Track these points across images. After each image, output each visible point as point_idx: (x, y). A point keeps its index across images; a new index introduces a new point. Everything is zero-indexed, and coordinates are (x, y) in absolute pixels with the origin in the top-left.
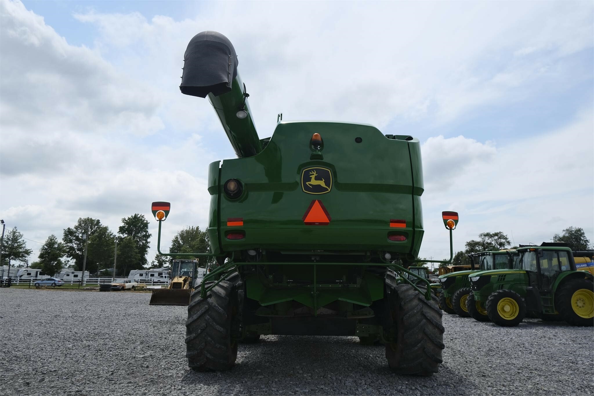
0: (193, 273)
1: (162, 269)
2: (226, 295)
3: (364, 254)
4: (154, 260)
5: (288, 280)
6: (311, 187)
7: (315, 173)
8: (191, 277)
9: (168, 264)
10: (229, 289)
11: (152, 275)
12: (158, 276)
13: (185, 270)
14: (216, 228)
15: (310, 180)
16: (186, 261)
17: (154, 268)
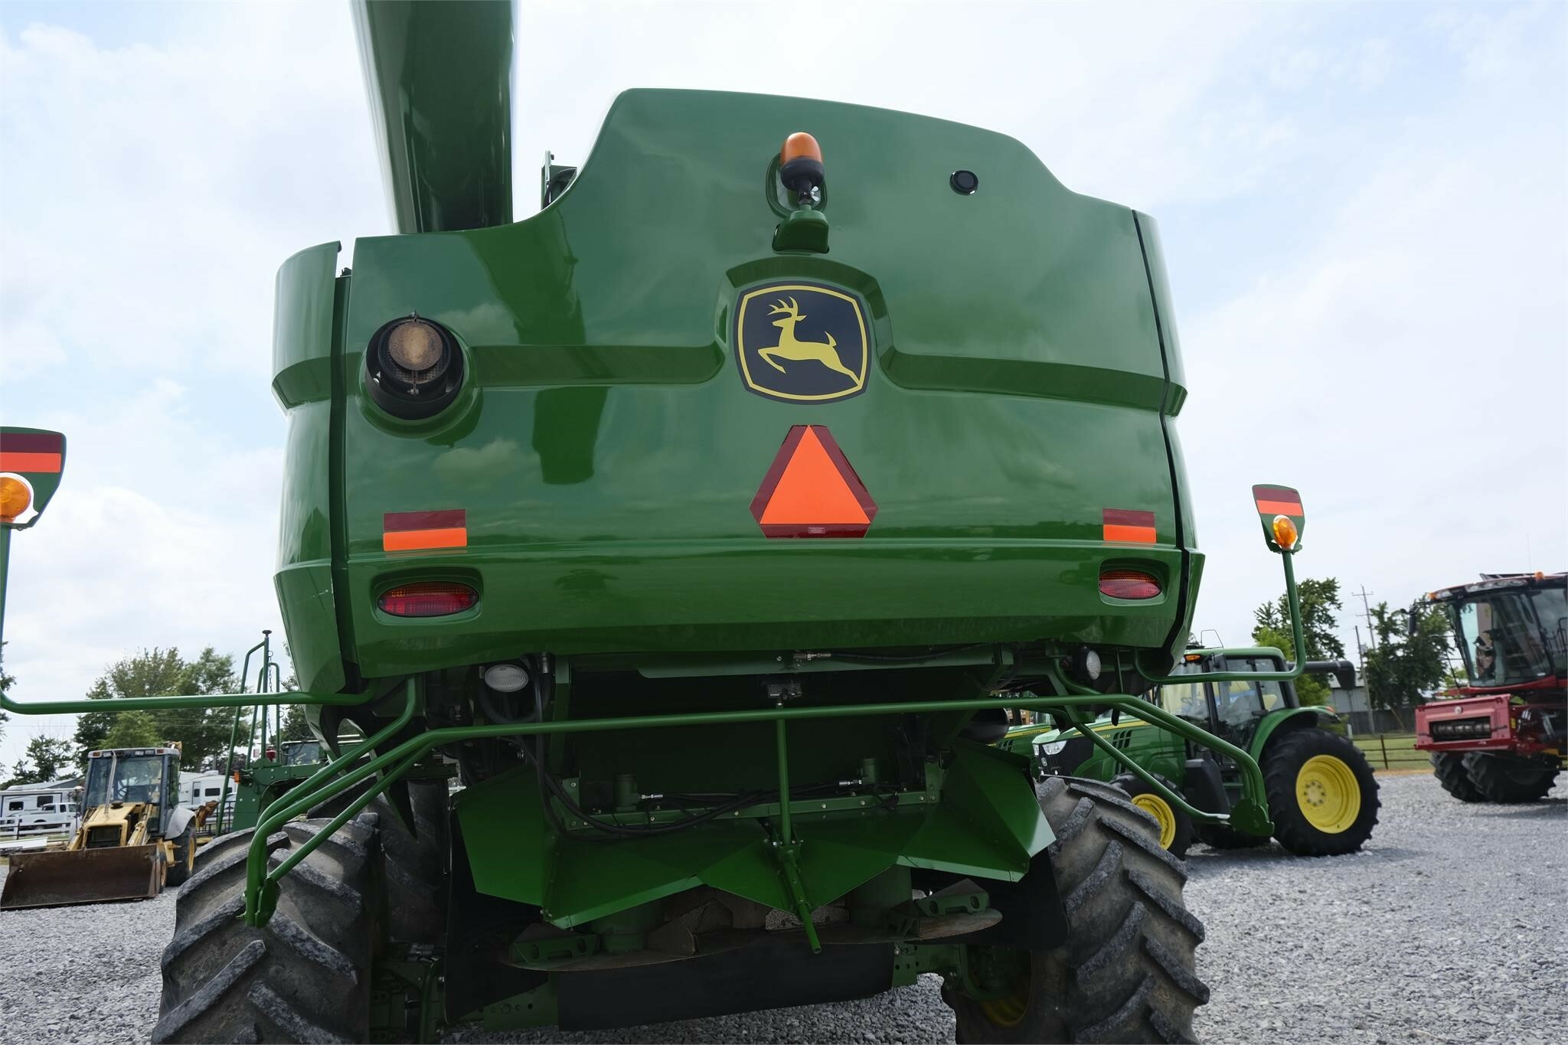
0: (164, 791)
1: (51, 784)
2: (347, 879)
3: (988, 661)
4: (25, 759)
5: (644, 797)
6: (781, 369)
7: (794, 311)
8: (154, 804)
9: (71, 768)
10: (356, 851)
11: (16, 806)
12: (38, 806)
13: (132, 782)
14: (326, 562)
15: (773, 337)
16: (138, 753)
17: (23, 784)
